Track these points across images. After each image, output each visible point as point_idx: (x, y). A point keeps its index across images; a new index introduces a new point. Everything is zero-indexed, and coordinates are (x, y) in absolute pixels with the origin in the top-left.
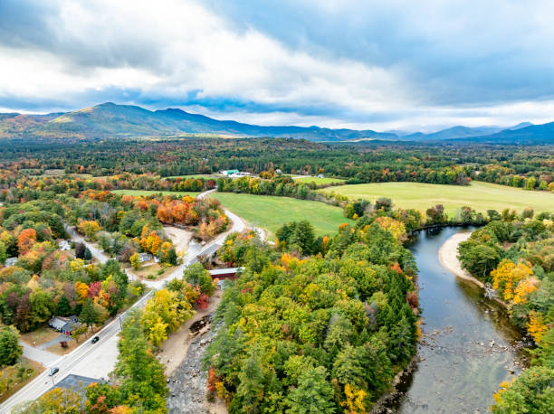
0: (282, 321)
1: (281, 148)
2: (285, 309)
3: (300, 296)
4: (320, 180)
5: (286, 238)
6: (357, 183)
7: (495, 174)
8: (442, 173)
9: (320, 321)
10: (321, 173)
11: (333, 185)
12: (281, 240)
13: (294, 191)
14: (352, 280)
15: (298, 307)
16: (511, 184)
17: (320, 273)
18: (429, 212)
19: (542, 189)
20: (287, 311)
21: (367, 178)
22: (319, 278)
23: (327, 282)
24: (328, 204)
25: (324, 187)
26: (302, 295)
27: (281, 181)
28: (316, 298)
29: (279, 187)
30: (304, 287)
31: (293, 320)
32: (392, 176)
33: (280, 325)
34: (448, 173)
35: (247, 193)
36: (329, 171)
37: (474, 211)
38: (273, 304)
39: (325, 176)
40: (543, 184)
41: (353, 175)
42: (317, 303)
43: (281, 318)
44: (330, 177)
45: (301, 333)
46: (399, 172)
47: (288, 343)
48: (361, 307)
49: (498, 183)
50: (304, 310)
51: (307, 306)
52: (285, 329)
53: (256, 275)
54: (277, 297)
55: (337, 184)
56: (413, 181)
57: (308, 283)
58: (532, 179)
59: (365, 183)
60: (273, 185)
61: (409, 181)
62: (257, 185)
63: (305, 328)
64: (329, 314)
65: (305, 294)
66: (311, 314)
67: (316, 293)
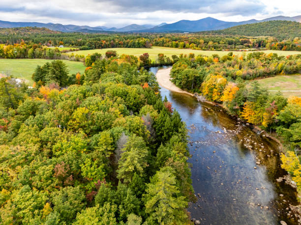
0: (54, 159)
1: (29, 33)
2: (54, 142)
3: (69, 123)
4: (61, 48)
5: (41, 78)
6: (87, 49)
7: (163, 42)
8: (137, 41)
9: (105, 147)
10: (61, 44)
11: (71, 50)
12: (37, 80)
13: (43, 53)
14: (119, 99)
15: (72, 136)
16: (172, 47)
17: (85, 97)
18: (141, 58)
19: (187, 48)
20: (58, 145)
21: (93, 46)
22: (87, 101)
23: (97, 103)
24: (71, 60)
25: (65, 52)
26: (71, 121)
27: (31, 47)
28: (90, 122)
29: (30, 51)
30: (71, 113)
31: (69, 154)
32: (109, 45)
33: (50, 167)
34: (140, 41)
35: (4, 58)
36: (66, 43)
37: (165, 56)
38: (37, 139)
39: (65, 46)
40: (187, 45)
41: (84, 44)
42: (92, 127)
43: (51, 155)
44: (68, 46)
45: (84, 169)
46: (112, 41)
47: (70, 190)
48: (140, 122)
49: (166, 46)
50: (79, 139)
51: (82, 132)
52: (61, 171)
53: (11, 111)
54: (41, 129)
55: (74, 50)
56: (121, 47)
57: (75, 108)
58: (181, 43)
59: (93, 49)
60: (25, 50)
61: (119, 47)
62: (11, 51)
63: (88, 161)
64: (112, 135)
65: (74, 120)
66: (88, 140)
67: (87, 116)
